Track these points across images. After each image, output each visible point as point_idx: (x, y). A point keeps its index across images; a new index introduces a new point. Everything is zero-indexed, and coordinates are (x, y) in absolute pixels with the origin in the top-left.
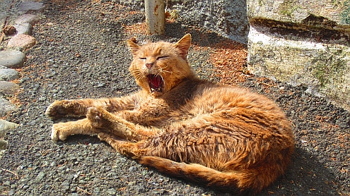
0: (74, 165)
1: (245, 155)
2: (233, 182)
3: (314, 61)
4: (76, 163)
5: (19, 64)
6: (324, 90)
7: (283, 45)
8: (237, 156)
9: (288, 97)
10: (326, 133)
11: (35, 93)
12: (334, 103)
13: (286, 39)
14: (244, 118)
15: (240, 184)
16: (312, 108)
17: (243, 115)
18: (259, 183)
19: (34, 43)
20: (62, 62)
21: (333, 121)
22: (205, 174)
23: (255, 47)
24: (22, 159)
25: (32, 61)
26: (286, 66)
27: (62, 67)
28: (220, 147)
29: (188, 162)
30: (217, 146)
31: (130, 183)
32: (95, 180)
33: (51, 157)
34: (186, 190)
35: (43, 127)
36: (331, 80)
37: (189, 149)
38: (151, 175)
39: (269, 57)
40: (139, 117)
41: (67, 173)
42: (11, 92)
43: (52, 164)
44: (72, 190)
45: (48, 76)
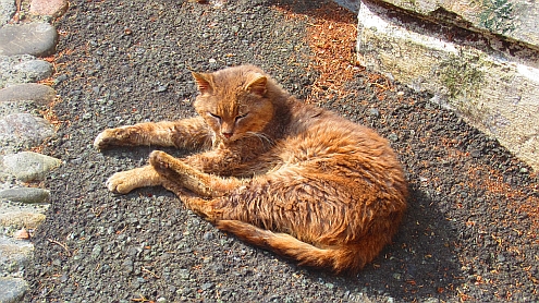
0: (137, 230)
1: (342, 229)
2: (329, 262)
3: (443, 65)
4: (139, 227)
5: (50, 50)
6: (455, 102)
7: (404, 38)
8: (333, 230)
9: (408, 108)
10: (454, 165)
11: (76, 105)
12: (466, 119)
13: (408, 28)
14: (345, 169)
15: (337, 265)
16: (438, 126)
17: (344, 166)
18: (360, 260)
19: (67, 7)
20: (107, 44)
21: (463, 146)
22: (294, 252)
23: (367, 32)
24: (71, 222)
25: (67, 42)
26: (407, 64)
27: (108, 53)
28: (313, 216)
29: (275, 229)
30: (309, 215)
31: (206, 259)
32: (164, 256)
33: (106, 219)
34: (274, 267)
35: (92, 167)
36: (464, 92)
37: (276, 216)
38: (231, 245)
39: (385, 48)
40: (220, 163)
41: (129, 244)
42: (45, 102)
43: (109, 231)
44: (137, 272)
45: (91, 72)
